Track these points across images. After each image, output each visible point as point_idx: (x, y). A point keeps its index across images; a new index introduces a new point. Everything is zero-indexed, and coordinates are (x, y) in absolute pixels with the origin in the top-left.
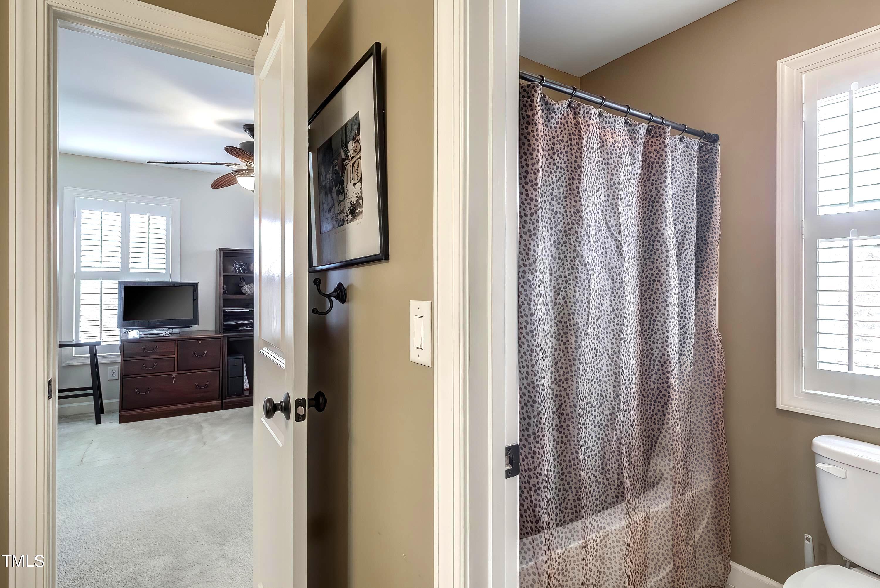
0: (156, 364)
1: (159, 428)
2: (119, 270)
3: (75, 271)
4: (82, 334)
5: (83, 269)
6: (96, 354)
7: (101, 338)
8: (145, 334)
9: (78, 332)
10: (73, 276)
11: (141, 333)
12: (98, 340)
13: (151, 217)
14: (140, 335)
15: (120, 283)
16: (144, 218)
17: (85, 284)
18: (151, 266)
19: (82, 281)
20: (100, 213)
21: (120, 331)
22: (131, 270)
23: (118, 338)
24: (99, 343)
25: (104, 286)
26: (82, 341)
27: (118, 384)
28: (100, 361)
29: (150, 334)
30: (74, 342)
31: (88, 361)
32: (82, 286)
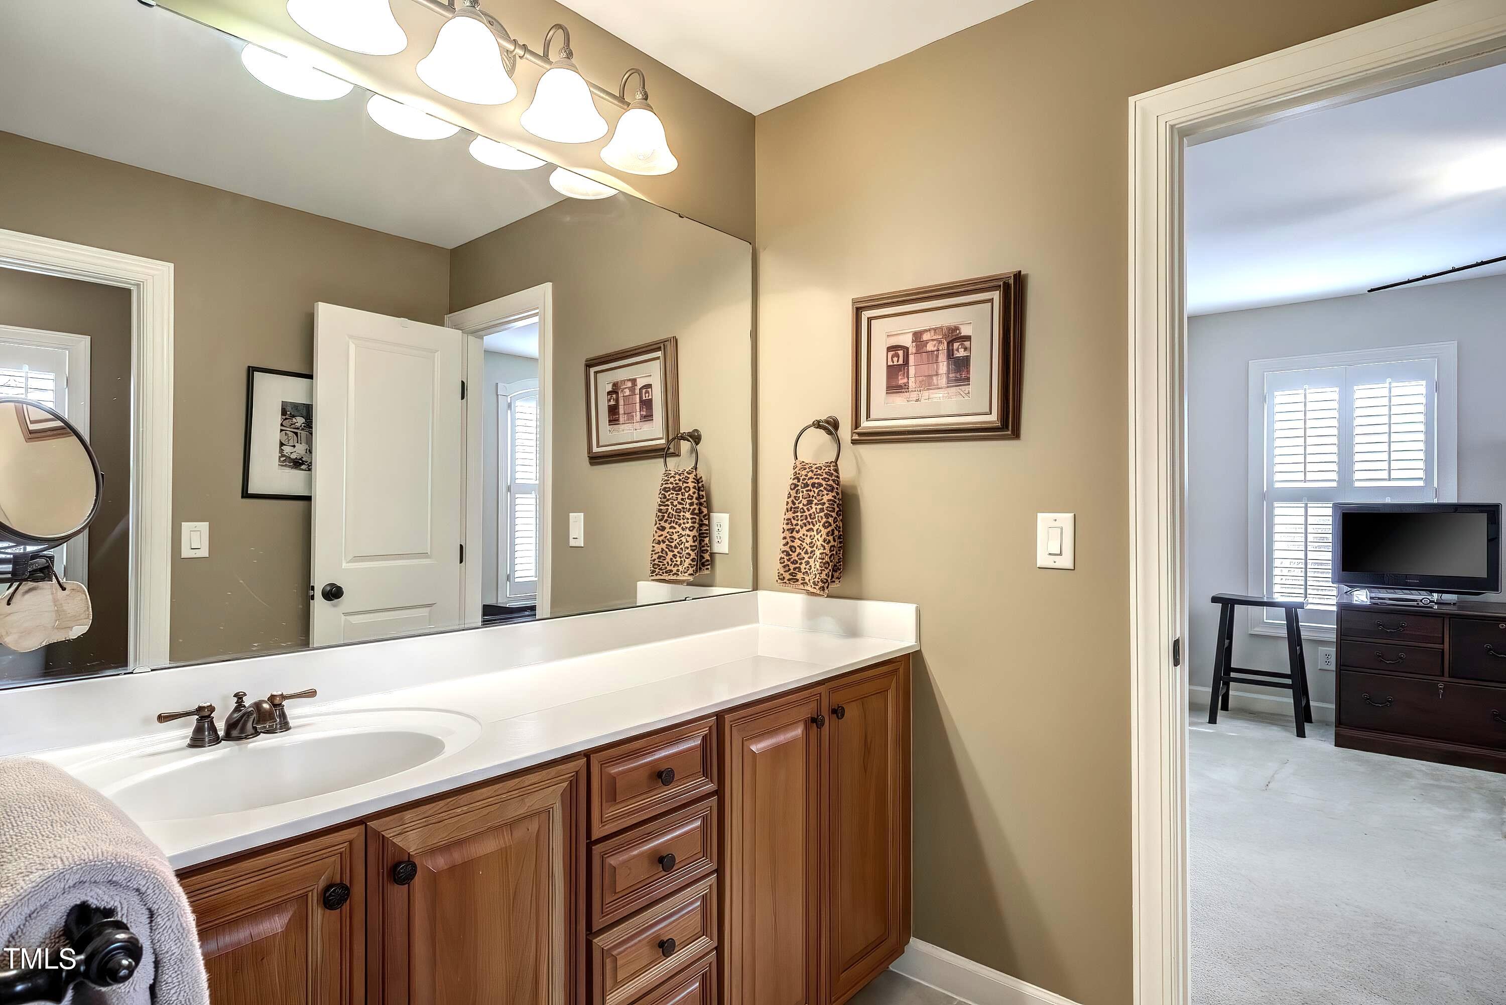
0: (1403, 655)
1: (1408, 775)
2: (1334, 484)
3: (1265, 489)
4: (1277, 588)
5: (1277, 485)
6: (1297, 622)
7: (1306, 597)
8: (1379, 598)
9: (1270, 584)
10: (1263, 496)
11: (1373, 595)
12: (1301, 600)
13: (1394, 384)
14: (1371, 598)
15: (1336, 506)
16: (1380, 390)
17: (1280, 509)
18: (1394, 474)
19: (1276, 504)
20: (1303, 391)
21: (1338, 588)
22: (1357, 484)
23: (1334, 601)
24: (1301, 605)
25: (1311, 511)
26: (1278, 598)
27: (1332, 678)
28: (1304, 634)
29: (1390, 599)
30: (1265, 600)
31: (1284, 633)
32: (1277, 511)
